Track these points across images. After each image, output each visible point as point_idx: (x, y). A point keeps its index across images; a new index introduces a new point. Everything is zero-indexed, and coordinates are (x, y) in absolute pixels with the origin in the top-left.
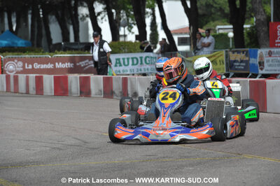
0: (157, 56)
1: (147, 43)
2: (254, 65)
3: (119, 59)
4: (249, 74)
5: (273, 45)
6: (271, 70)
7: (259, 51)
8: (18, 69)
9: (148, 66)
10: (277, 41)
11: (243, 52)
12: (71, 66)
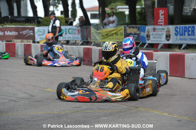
0: (77, 28)
1: (70, 19)
2: (143, 37)
4: (139, 43)
5: (156, 24)
6: (155, 41)
7: (147, 27)
9: (70, 36)
10: (159, 21)
11: (136, 28)
12: (16, 34)
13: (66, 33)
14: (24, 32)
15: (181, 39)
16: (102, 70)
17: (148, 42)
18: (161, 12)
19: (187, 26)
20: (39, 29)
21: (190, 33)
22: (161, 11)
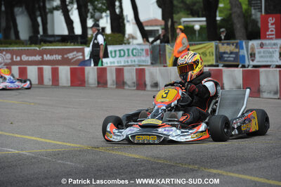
4: (238, 65)
6: (263, 62)
8: (6, 61)
10: (268, 33)
11: (233, 45)
12: (59, 57)
13: (129, 55)
14: (70, 55)
17: (252, 63)
18: (271, 20)
22: (271, 18)
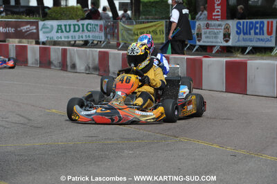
0: (98, 24)
3: (61, 26)
5: (210, 17)
6: (208, 42)
7: (197, 23)
9: (89, 34)
10: (214, 14)
12: (12, 30)
13: (83, 31)
14: (24, 28)
15: (244, 40)
16: (128, 81)
17: (198, 43)
18: (217, 1)
19: (254, 21)
20: (44, 24)
21: (257, 31)
